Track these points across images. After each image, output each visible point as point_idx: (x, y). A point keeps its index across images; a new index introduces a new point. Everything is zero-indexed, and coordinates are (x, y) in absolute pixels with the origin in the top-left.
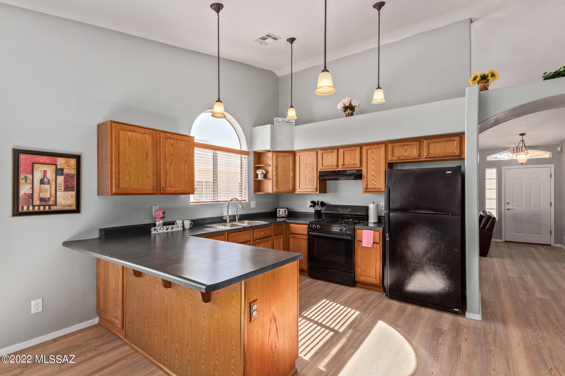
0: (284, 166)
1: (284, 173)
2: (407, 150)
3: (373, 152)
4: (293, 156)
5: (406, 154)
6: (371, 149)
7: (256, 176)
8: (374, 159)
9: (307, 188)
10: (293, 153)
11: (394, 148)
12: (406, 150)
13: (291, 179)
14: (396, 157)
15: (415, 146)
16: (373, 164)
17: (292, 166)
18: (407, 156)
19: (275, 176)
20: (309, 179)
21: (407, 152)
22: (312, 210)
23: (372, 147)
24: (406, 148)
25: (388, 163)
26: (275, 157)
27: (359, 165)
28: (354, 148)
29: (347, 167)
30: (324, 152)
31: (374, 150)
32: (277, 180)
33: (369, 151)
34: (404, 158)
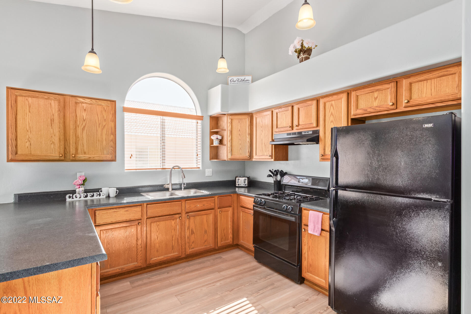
0: (239, 130)
1: (240, 138)
2: (377, 97)
3: (332, 105)
4: (249, 118)
5: (376, 104)
6: (330, 101)
7: (212, 142)
8: (333, 115)
9: (263, 154)
10: (251, 115)
11: (359, 97)
12: (376, 99)
13: (248, 144)
14: (361, 109)
15: (389, 90)
16: (332, 122)
17: (249, 129)
18: (377, 107)
19: (229, 141)
20: (264, 143)
21: (377, 101)
22: (271, 180)
23: (330, 98)
24: (376, 94)
25: (351, 119)
26: (229, 121)
27: (315, 125)
28: (310, 102)
29: (302, 127)
30: (278, 111)
31: (333, 102)
32: (231, 146)
33: (328, 105)
34: (372, 110)
